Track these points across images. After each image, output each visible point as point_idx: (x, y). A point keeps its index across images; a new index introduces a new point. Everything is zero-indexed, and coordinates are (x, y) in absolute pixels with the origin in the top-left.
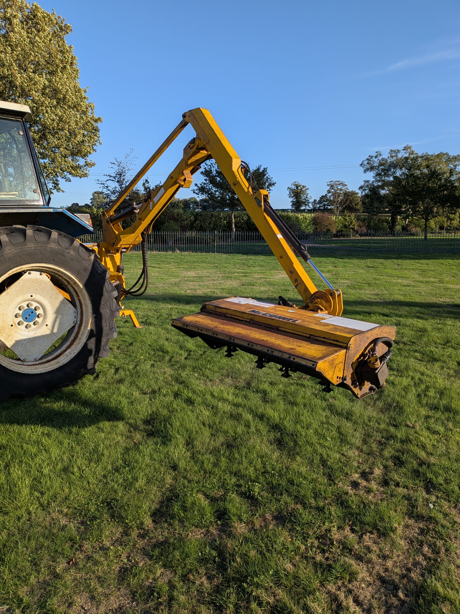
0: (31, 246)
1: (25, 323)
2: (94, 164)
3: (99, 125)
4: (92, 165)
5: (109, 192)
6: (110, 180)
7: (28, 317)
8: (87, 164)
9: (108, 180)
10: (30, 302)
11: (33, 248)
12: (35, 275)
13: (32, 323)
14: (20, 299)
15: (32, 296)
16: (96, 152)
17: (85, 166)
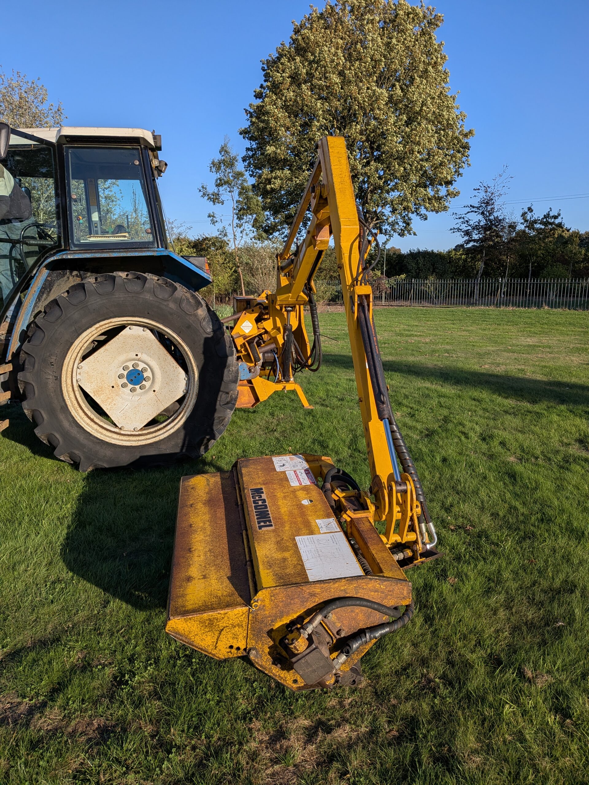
0: (120, 296)
1: (130, 386)
2: (458, 193)
3: (470, 140)
4: (455, 195)
5: (469, 228)
6: (472, 211)
7: (133, 378)
8: (449, 194)
9: (468, 212)
10: (137, 362)
11: (122, 299)
12: (138, 330)
13: (138, 387)
14: (122, 358)
15: (137, 355)
16: (461, 176)
17: (446, 196)
